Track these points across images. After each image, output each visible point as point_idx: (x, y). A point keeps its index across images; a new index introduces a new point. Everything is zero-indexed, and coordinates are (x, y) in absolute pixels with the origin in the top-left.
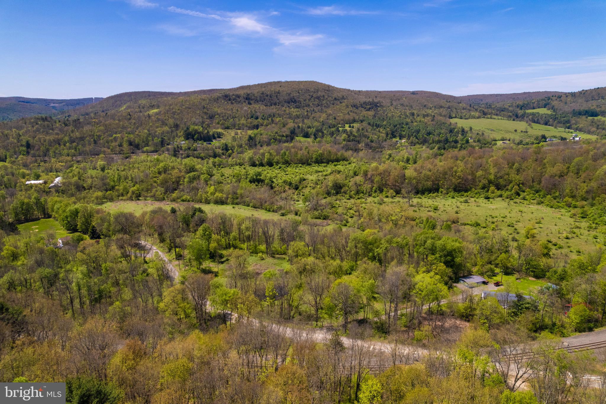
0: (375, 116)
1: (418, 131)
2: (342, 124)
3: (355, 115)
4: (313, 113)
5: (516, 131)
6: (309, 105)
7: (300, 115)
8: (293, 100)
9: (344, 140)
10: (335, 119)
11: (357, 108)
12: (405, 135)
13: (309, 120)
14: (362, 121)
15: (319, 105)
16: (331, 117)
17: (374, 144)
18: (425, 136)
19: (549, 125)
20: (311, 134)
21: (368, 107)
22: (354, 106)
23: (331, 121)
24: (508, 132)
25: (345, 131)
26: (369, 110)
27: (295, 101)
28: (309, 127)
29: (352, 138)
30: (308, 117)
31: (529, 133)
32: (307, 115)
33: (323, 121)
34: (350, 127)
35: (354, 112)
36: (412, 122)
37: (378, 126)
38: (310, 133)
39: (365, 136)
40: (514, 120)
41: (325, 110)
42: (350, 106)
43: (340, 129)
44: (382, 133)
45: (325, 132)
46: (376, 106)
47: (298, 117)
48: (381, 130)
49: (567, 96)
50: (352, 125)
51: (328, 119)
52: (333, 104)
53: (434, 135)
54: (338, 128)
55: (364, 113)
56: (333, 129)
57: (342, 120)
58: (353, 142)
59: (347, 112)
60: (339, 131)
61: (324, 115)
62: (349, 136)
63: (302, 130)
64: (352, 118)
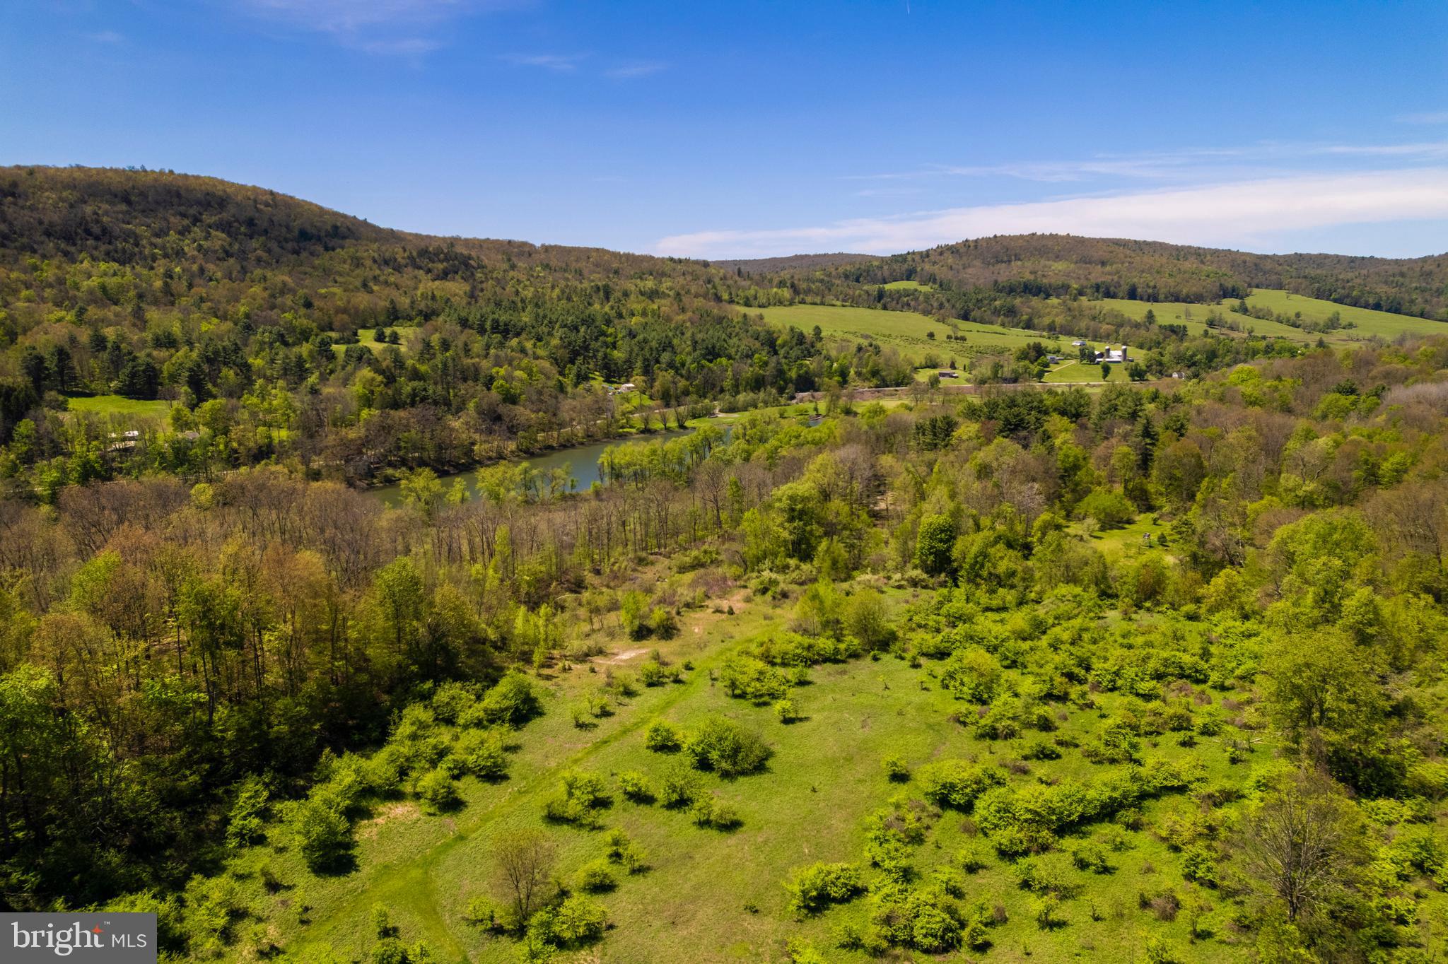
0: (472, 296)
1: (667, 345)
2: (343, 329)
3: (395, 294)
4: (197, 281)
5: (931, 335)
6: (180, 253)
7: (122, 289)
8: (96, 229)
9: (368, 402)
10: (308, 305)
11: (398, 269)
12: (629, 362)
13: (176, 313)
14: (427, 316)
15: (228, 254)
16: (288, 300)
17: (524, 413)
18: (704, 362)
19: (975, 321)
20: (173, 378)
21: (441, 266)
22: (386, 263)
23: (288, 316)
24: (914, 341)
25: (362, 357)
26: (444, 275)
27: (105, 231)
28: (168, 342)
29: (407, 388)
30: (169, 297)
31: (969, 343)
32: (167, 290)
33: (247, 316)
34: (380, 338)
35: (386, 283)
36: (620, 316)
37: (505, 331)
38: (166, 369)
39: (470, 375)
40: (885, 308)
41: (258, 272)
42: (368, 263)
43: (339, 349)
44: (537, 358)
45: (257, 362)
46: (467, 265)
47: (108, 297)
48: (529, 345)
49: (941, 254)
50: (388, 331)
51: (273, 307)
52: (297, 252)
53: (730, 357)
54: (325, 344)
55: (428, 285)
56: (305, 349)
57: (339, 311)
58: (418, 410)
59: (358, 283)
60: (332, 357)
61: (256, 289)
62: (390, 380)
63: (119, 357)
64: (384, 304)
